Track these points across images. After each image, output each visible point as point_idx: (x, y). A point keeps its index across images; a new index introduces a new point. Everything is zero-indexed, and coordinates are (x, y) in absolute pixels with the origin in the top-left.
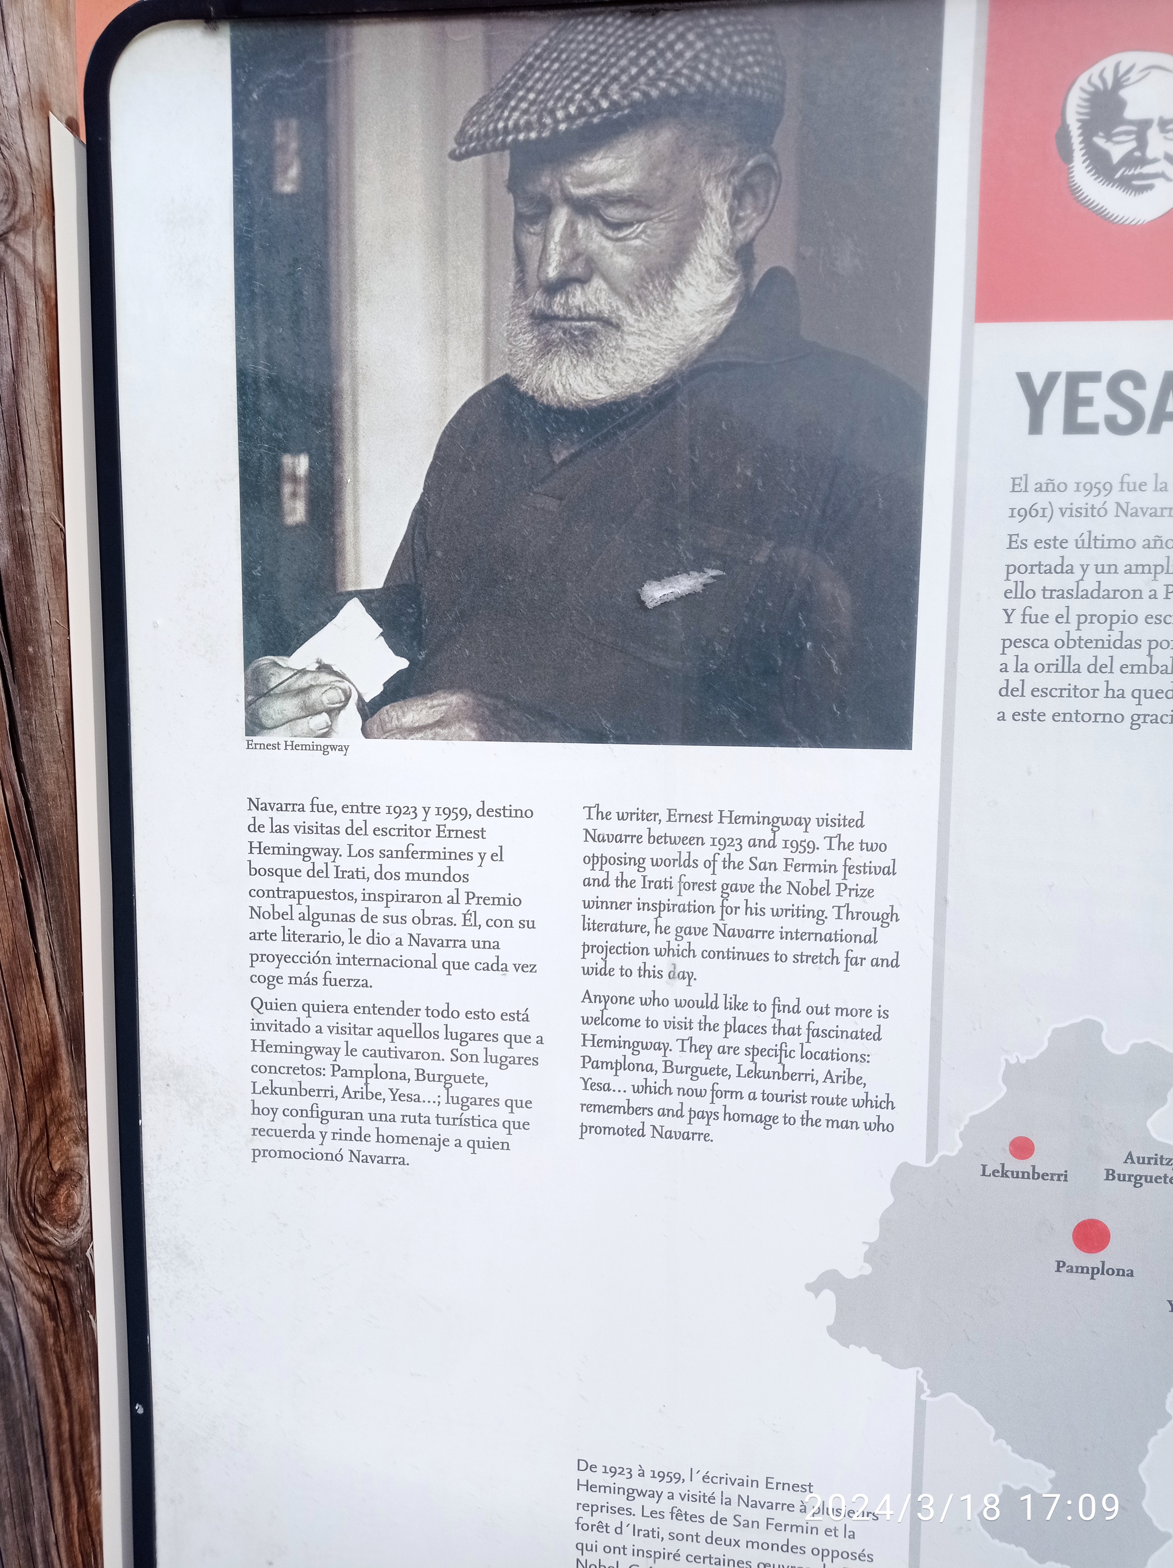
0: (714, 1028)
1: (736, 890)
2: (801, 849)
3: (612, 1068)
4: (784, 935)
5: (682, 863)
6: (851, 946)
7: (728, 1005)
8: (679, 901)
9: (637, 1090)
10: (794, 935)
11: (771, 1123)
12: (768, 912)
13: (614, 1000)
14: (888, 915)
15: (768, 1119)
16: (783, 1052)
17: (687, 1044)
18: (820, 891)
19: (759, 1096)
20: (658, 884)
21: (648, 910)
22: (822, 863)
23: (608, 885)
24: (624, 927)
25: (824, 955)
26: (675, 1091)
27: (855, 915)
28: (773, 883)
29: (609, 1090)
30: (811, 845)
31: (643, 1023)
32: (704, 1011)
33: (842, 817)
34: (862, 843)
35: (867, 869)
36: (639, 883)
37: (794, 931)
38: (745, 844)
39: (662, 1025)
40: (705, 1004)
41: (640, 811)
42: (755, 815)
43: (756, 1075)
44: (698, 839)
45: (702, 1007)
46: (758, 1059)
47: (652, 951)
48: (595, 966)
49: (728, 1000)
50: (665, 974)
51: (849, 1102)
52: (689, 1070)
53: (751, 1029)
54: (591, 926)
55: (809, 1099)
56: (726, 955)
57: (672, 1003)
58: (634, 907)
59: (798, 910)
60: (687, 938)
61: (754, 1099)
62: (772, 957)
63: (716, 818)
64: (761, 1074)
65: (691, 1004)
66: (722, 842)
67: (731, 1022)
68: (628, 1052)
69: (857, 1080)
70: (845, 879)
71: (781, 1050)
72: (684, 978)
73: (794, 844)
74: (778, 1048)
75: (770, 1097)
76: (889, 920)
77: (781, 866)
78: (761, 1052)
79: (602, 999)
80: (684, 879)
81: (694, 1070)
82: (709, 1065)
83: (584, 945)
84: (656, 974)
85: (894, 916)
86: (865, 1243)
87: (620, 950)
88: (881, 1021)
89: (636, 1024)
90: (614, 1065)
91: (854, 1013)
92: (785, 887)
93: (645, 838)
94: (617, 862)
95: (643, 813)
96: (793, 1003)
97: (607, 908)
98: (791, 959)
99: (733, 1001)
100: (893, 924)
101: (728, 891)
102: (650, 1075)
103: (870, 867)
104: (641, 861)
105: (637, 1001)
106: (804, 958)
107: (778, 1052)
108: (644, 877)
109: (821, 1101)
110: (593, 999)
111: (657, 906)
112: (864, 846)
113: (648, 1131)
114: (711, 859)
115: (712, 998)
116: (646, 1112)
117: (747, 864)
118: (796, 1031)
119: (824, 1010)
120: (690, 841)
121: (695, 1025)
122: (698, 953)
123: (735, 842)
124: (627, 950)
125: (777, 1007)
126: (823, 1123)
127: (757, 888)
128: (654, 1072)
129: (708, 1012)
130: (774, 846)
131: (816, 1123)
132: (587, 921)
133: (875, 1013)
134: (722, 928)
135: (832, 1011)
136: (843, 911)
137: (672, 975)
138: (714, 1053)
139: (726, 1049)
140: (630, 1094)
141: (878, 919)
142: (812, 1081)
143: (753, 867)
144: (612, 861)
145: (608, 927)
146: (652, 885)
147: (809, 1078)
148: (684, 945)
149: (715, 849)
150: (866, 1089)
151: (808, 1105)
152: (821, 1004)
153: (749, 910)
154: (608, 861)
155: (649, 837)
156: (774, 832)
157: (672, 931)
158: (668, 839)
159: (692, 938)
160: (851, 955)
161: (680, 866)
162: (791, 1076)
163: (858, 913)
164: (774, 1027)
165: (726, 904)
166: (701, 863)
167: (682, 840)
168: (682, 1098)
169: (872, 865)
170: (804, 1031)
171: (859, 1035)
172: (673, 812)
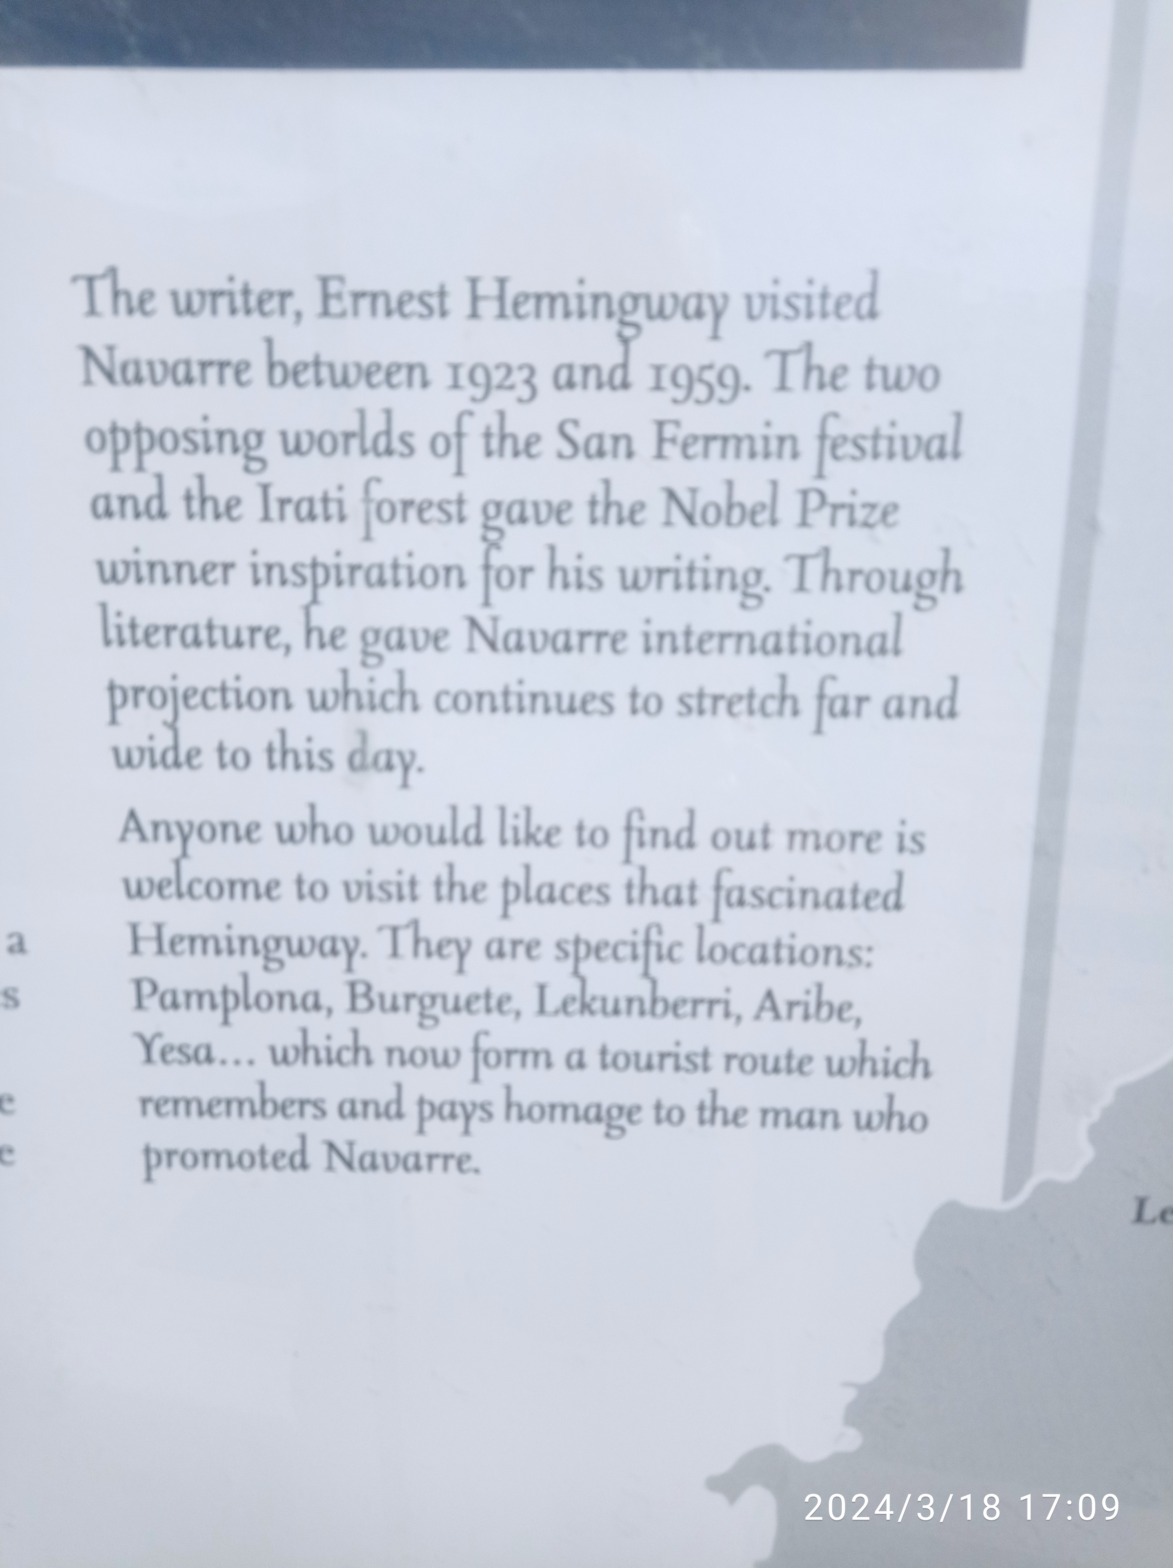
0: (475, 894)
1: (523, 519)
2: (700, 391)
3: (213, 1006)
4: (654, 641)
5: (369, 443)
6: (833, 663)
7: (509, 835)
8: (368, 555)
9: (280, 1058)
10: (680, 641)
11: (623, 1122)
12: (611, 578)
13: (207, 832)
14: (933, 574)
15: (615, 1112)
16: (653, 950)
17: (406, 939)
18: (751, 515)
19: (592, 1059)
20: (304, 509)
21: (284, 582)
22: (758, 431)
23: (162, 514)
24: (218, 635)
25: (760, 692)
26: (380, 1056)
27: (845, 579)
28: (624, 495)
29: (209, 1059)
30: (729, 378)
31: (288, 890)
32: (448, 852)
33: (816, 290)
34: (870, 367)
35: (883, 446)
36: (252, 506)
37: (679, 629)
38: (543, 380)
39: (337, 892)
40: (448, 834)
41: (237, 287)
42: (572, 289)
43: (585, 1007)
44: (411, 368)
45: (442, 841)
46: (589, 967)
47: (300, 700)
48: (146, 744)
49: (510, 821)
50: (340, 759)
51: (818, 1066)
52: (414, 1005)
53: (571, 894)
54: (127, 634)
55: (717, 1062)
56: (499, 701)
57: (362, 835)
58: (241, 576)
59: (691, 570)
60: (394, 659)
61: (581, 1065)
62: (622, 703)
63: (459, 302)
64: (597, 1006)
65: (412, 835)
66: (480, 376)
67: (518, 877)
68: (253, 964)
69: (839, 1012)
70: (820, 475)
71: (647, 943)
72: (389, 767)
73: (682, 378)
74: (640, 938)
75: (621, 1061)
76: (935, 591)
77: (645, 444)
78: (596, 951)
79: (175, 831)
80: (377, 492)
81: (427, 1001)
82: (463, 987)
83: (112, 688)
84: (316, 760)
85: (951, 580)
86: (847, 1384)
87: (214, 699)
88: (906, 861)
89: (269, 891)
90: (219, 999)
91: (835, 842)
92: (657, 504)
93: (258, 372)
94: (184, 444)
95: (246, 292)
96: (676, 822)
97: (166, 580)
98: (672, 705)
99: (521, 823)
100: (948, 599)
101: (501, 522)
102: (315, 1022)
103: (891, 439)
104: (253, 440)
105: (268, 833)
106: (707, 703)
107: (641, 950)
108: (265, 488)
109: (748, 1064)
110: (148, 831)
111: (307, 572)
112: (877, 376)
113: (317, 1154)
114: (451, 429)
115: (466, 818)
116: (309, 1110)
117: (551, 443)
118: (685, 895)
119: (758, 839)
120: (389, 375)
121: (426, 890)
122: (426, 700)
123: (519, 377)
124: (231, 697)
125: (635, 836)
126: (753, 1117)
127: (580, 513)
128: (323, 1013)
129: (459, 854)
130: (625, 385)
131: (735, 1119)
132: (112, 620)
133: (889, 843)
134: (487, 626)
135: (778, 839)
136: (814, 568)
137: (357, 760)
138: (476, 957)
139: (507, 948)
140: (265, 1068)
141: (907, 587)
142: (727, 1014)
143: (567, 450)
144: (169, 441)
145: (175, 637)
146: (289, 510)
147: (719, 1009)
148: (386, 680)
149: (461, 400)
150: (862, 1032)
151: (717, 1076)
152: (750, 823)
153: (559, 577)
154: (157, 441)
155: (271, 366)
156: (625, 341)
157: (353, 640)
158: (324, 373)
159: (406, 659)
160: (831, 689)
161: (364, 452)
162: (673, 1008)
163: (854, 573)
164: (629, 886)
165: (497, 559)
166: (421, 443)
167: (367, 373)
168: (398, 1073)
169: (897, 432)
170: (705, 894)
171: (847, 898)
172: (333, 287)
